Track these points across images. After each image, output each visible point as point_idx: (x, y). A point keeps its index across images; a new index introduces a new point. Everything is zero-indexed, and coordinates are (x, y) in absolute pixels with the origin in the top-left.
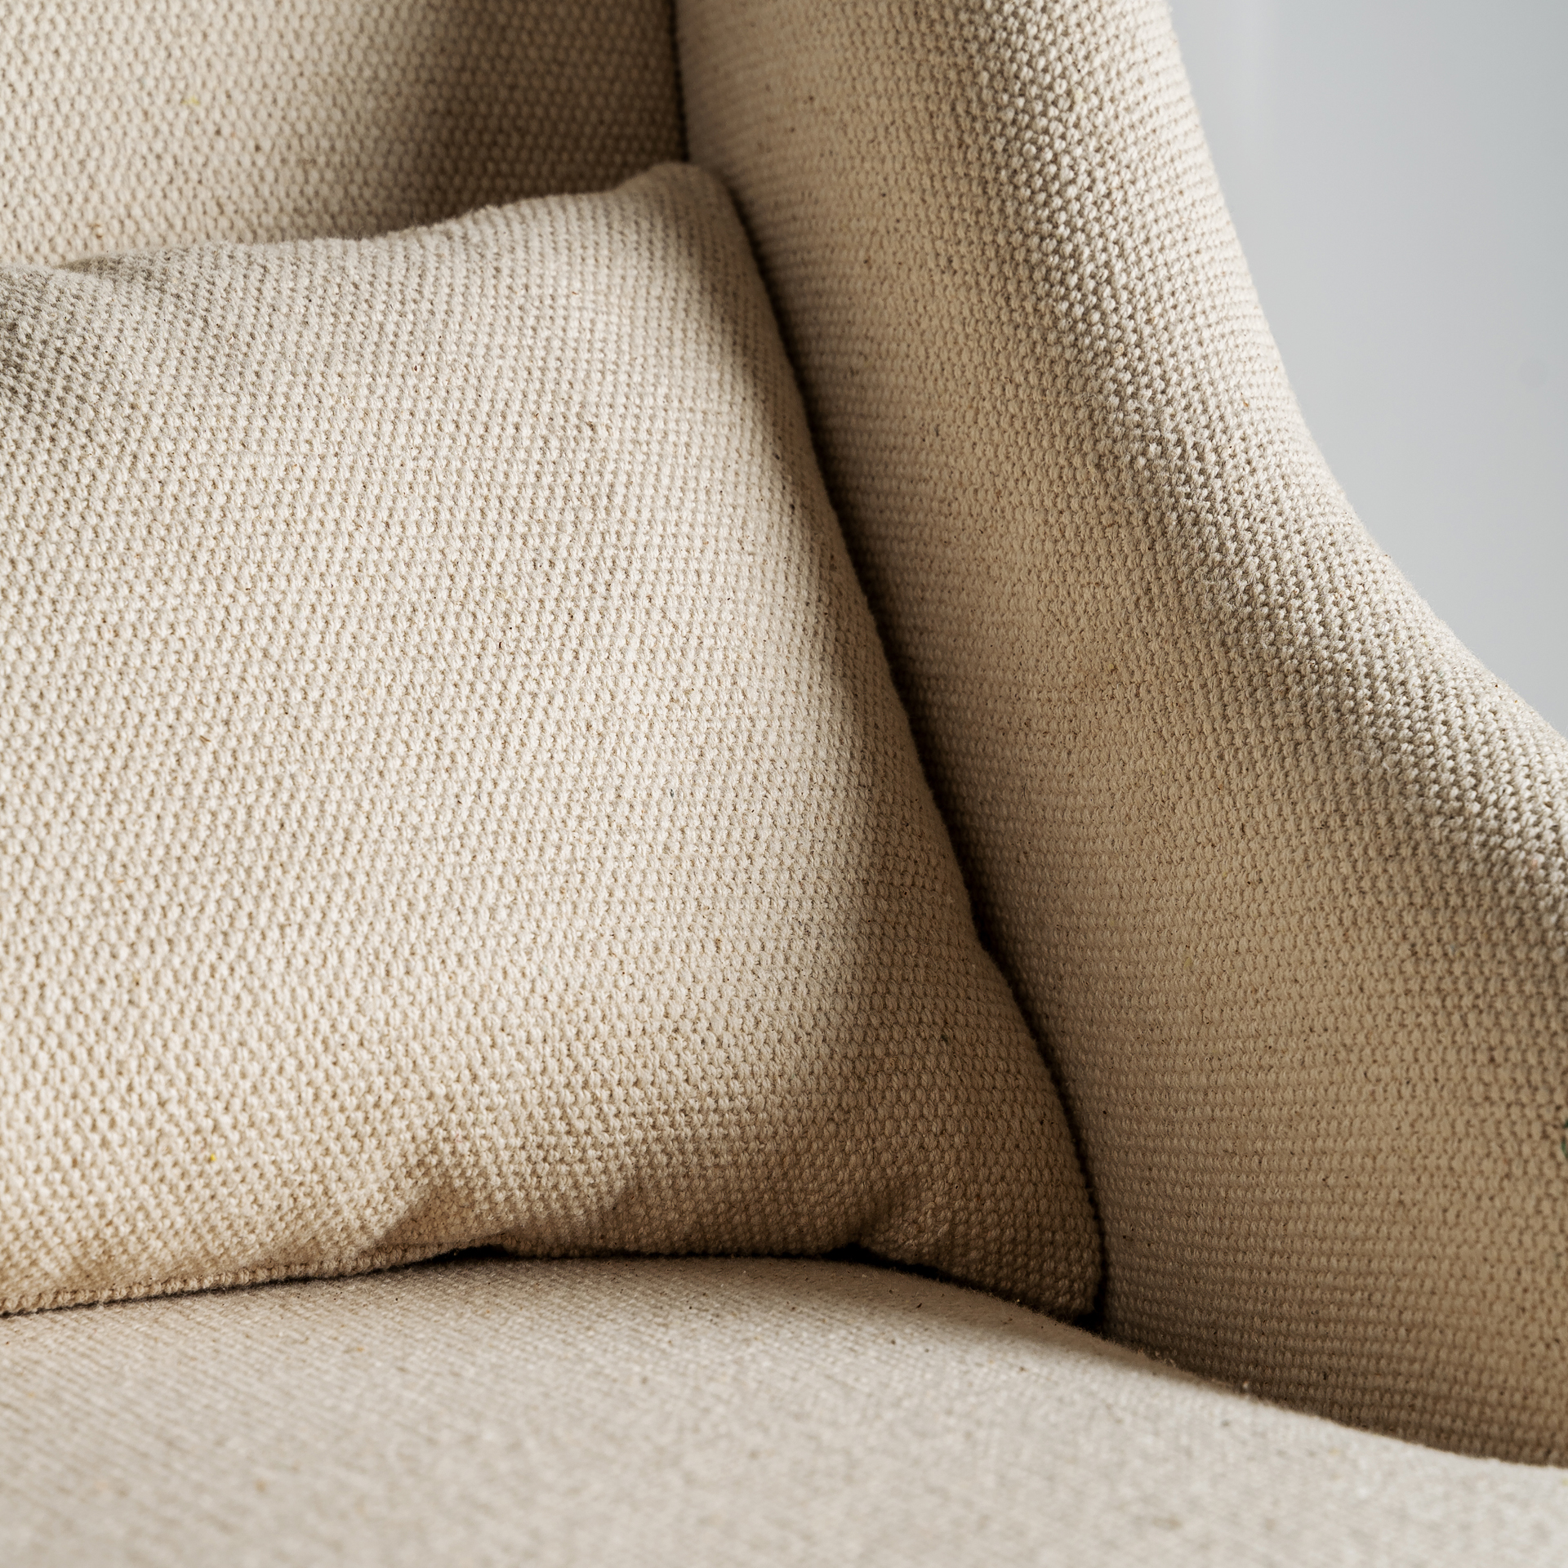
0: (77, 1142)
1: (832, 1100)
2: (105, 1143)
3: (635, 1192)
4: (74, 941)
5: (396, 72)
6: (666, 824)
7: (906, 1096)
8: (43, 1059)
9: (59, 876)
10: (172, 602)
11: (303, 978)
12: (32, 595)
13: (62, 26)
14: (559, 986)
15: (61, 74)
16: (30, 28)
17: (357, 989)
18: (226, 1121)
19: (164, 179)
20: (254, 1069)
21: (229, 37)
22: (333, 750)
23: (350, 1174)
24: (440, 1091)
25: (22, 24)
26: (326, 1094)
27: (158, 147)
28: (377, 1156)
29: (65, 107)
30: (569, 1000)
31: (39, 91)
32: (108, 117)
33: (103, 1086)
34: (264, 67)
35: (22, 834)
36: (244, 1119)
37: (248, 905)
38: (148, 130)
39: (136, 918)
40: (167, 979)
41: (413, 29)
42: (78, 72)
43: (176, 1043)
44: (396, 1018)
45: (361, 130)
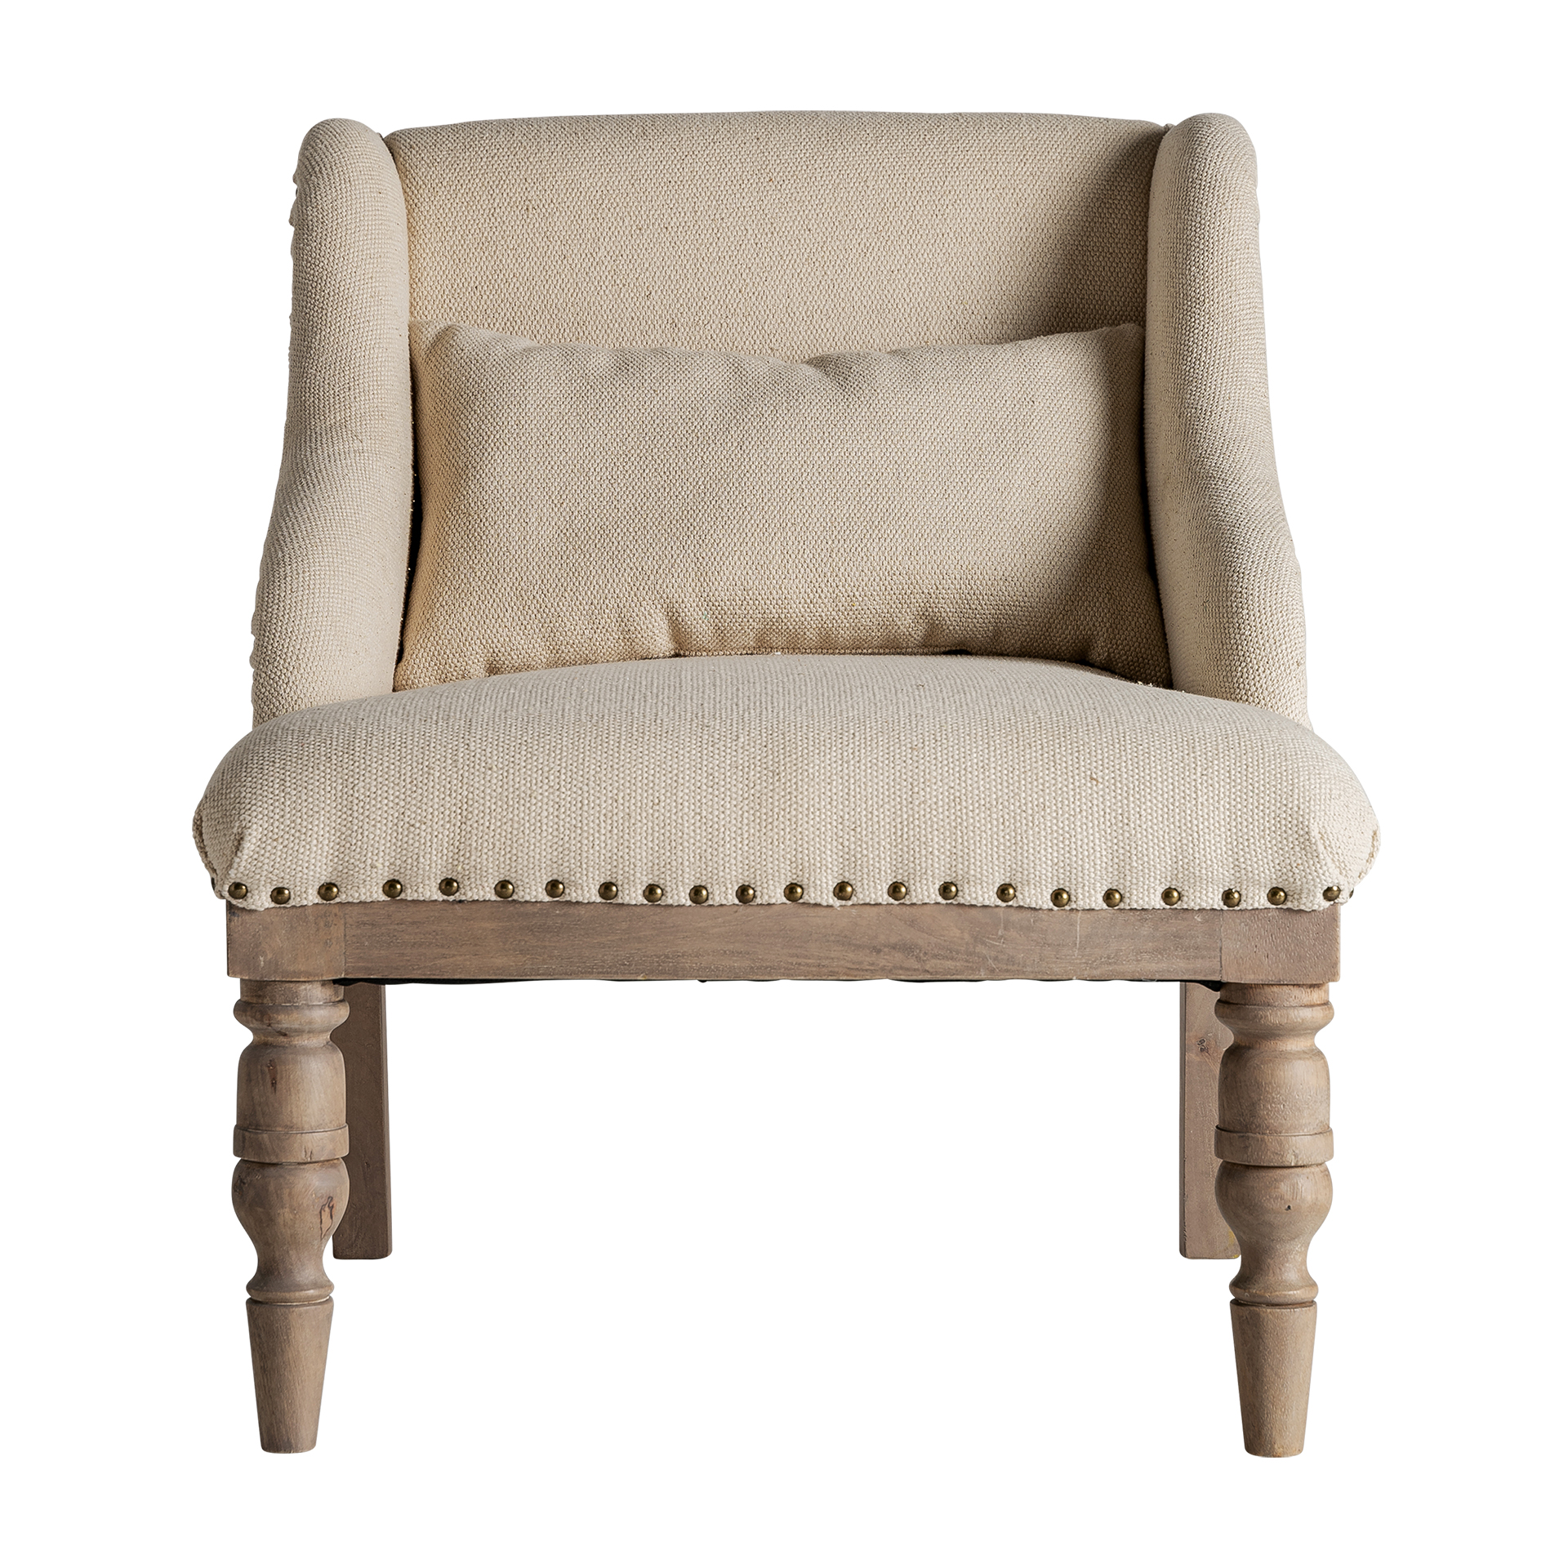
0: (811, 596)
1: (1061, 607)
2: (820, 597)
3: (997, 633)
4: (816, 538)
5: (1039, 294)
6: (1018, 519)
7: (1089, 609)
8: (802, 571)
9: (816, 520)
10: (870, 446)
11: (883, 553)
12: (827, 442)
13: (924, 280)
14: (967, 563)
15: (921, 295)
16: (913, 280)
17: (900, 558)
18: (857, 594)
19: (952, 328)
20: (866, 579)
21: (980, 283)
22: (910, 490)
23: (899, 615)
24: (926, 591)
25: (910, 279)
26: (889, 588)
27: (952, 318)
28: (908, 610)
29: (921, 305)
30: (970, 567)
31: (913, 300)
32: (935, 308)
33: (820, 580)
34: (991, 292)
35: (807, 508)
36: (863, 593)
37: (871, 532)
38: (949, 312)
39: (836, 533)
40: (842, 551)
41: (1047, 280)
42: (927, 294)
43: (842, 570)
44: (912, 567)
45: (1024, 312)
